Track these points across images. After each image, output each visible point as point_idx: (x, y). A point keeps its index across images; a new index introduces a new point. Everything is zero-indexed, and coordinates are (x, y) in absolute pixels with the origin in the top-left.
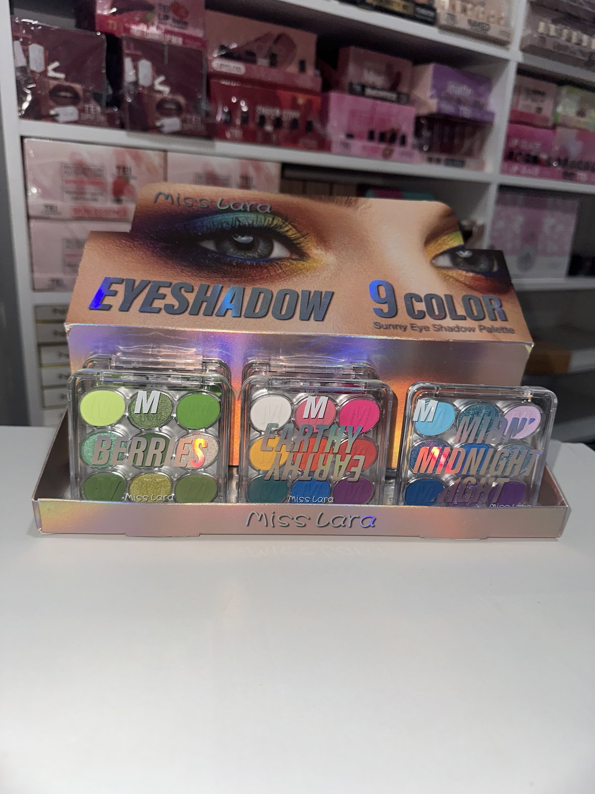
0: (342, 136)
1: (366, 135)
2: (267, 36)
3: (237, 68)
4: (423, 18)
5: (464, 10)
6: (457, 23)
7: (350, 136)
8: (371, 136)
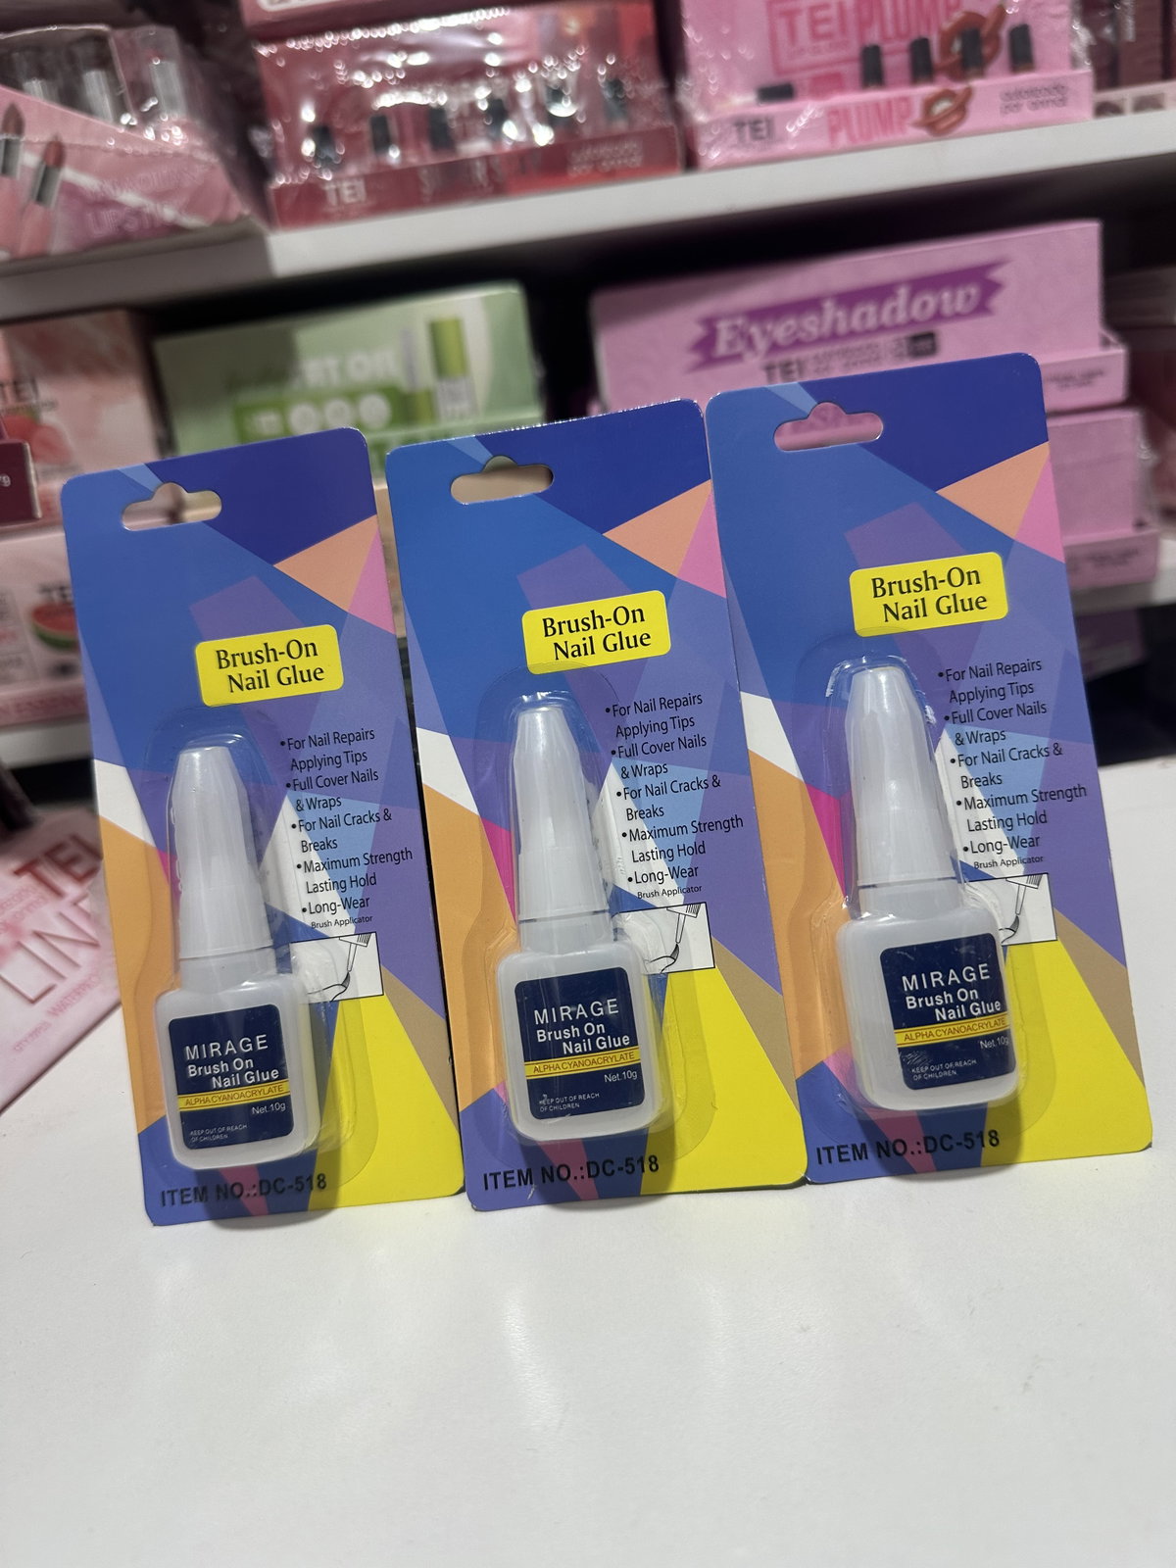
0: (742, 101)
1: (852, 70)
7: (779, 92)
8: (872, 72)
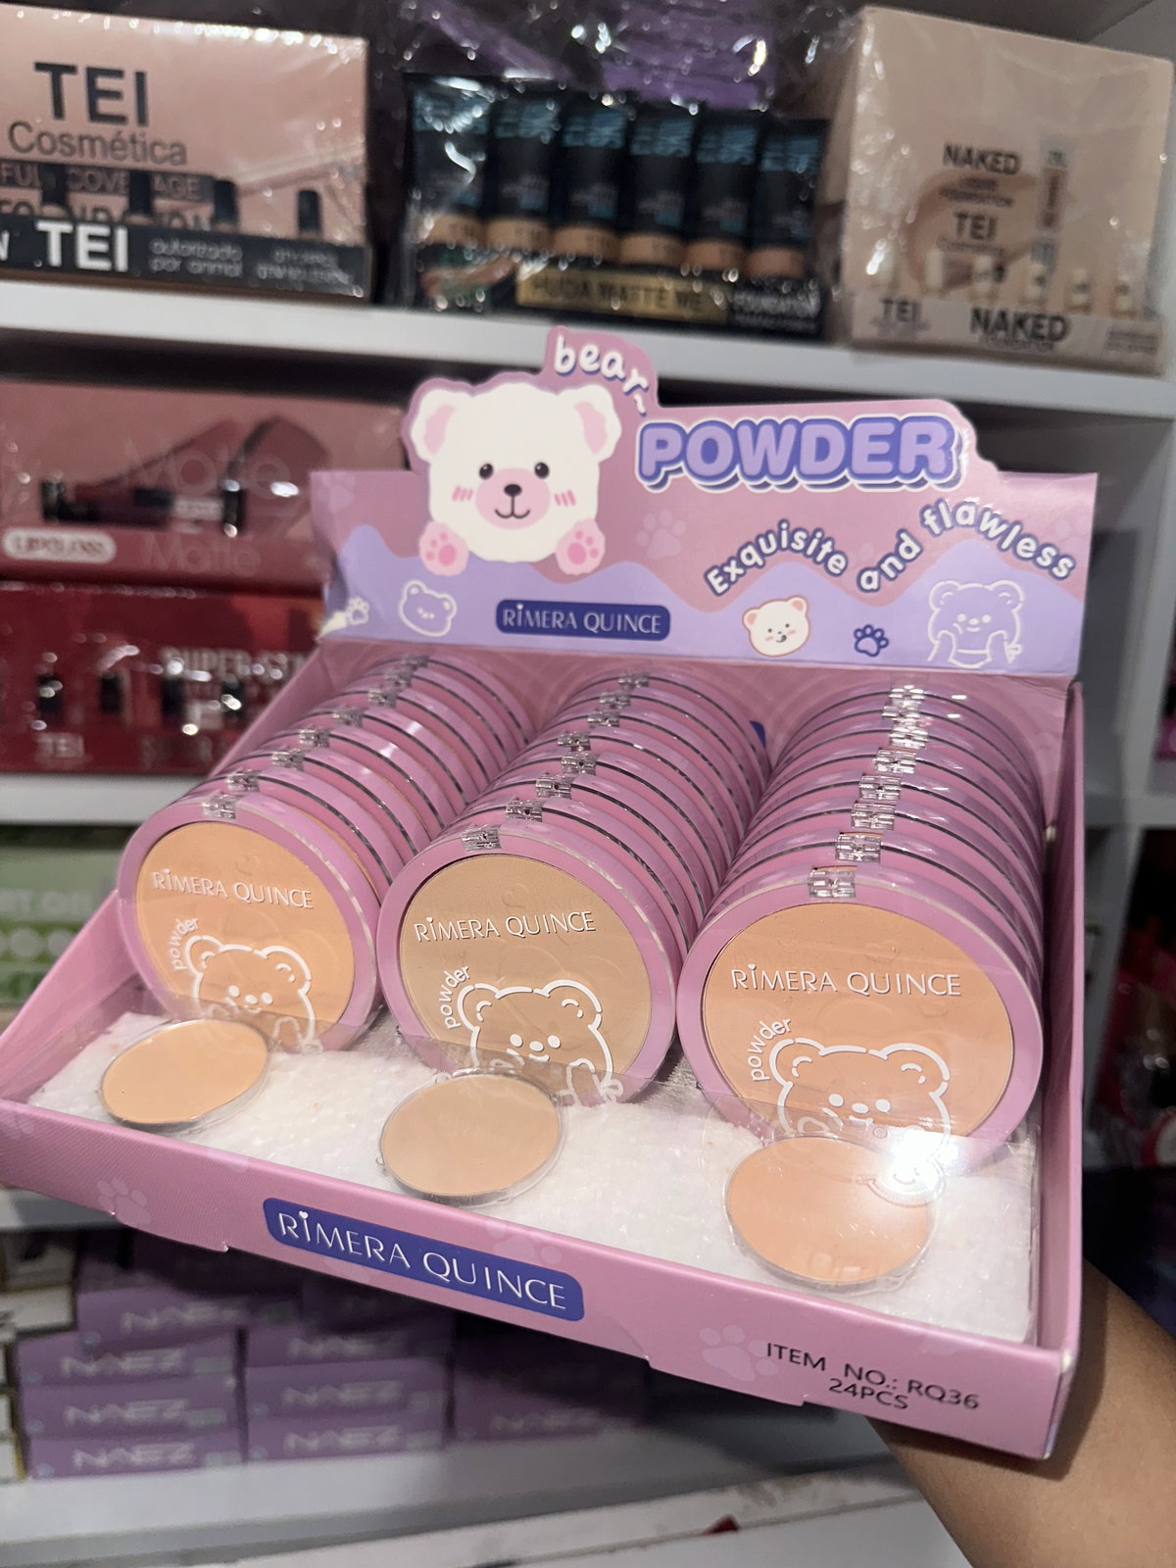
2: (219, 432)
3: (86, 547)
4: (767, 323)
5: (959, 277)
6: (925, 326)
